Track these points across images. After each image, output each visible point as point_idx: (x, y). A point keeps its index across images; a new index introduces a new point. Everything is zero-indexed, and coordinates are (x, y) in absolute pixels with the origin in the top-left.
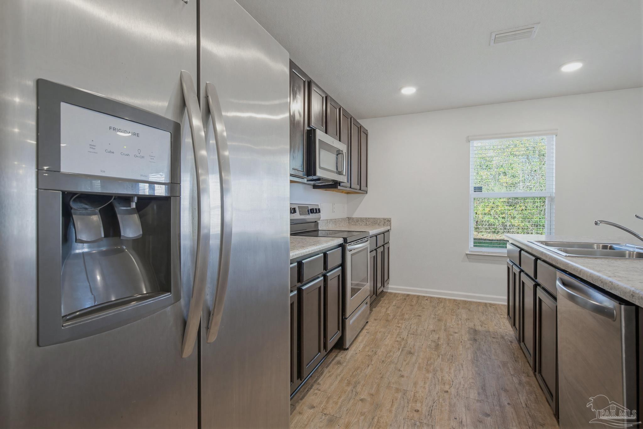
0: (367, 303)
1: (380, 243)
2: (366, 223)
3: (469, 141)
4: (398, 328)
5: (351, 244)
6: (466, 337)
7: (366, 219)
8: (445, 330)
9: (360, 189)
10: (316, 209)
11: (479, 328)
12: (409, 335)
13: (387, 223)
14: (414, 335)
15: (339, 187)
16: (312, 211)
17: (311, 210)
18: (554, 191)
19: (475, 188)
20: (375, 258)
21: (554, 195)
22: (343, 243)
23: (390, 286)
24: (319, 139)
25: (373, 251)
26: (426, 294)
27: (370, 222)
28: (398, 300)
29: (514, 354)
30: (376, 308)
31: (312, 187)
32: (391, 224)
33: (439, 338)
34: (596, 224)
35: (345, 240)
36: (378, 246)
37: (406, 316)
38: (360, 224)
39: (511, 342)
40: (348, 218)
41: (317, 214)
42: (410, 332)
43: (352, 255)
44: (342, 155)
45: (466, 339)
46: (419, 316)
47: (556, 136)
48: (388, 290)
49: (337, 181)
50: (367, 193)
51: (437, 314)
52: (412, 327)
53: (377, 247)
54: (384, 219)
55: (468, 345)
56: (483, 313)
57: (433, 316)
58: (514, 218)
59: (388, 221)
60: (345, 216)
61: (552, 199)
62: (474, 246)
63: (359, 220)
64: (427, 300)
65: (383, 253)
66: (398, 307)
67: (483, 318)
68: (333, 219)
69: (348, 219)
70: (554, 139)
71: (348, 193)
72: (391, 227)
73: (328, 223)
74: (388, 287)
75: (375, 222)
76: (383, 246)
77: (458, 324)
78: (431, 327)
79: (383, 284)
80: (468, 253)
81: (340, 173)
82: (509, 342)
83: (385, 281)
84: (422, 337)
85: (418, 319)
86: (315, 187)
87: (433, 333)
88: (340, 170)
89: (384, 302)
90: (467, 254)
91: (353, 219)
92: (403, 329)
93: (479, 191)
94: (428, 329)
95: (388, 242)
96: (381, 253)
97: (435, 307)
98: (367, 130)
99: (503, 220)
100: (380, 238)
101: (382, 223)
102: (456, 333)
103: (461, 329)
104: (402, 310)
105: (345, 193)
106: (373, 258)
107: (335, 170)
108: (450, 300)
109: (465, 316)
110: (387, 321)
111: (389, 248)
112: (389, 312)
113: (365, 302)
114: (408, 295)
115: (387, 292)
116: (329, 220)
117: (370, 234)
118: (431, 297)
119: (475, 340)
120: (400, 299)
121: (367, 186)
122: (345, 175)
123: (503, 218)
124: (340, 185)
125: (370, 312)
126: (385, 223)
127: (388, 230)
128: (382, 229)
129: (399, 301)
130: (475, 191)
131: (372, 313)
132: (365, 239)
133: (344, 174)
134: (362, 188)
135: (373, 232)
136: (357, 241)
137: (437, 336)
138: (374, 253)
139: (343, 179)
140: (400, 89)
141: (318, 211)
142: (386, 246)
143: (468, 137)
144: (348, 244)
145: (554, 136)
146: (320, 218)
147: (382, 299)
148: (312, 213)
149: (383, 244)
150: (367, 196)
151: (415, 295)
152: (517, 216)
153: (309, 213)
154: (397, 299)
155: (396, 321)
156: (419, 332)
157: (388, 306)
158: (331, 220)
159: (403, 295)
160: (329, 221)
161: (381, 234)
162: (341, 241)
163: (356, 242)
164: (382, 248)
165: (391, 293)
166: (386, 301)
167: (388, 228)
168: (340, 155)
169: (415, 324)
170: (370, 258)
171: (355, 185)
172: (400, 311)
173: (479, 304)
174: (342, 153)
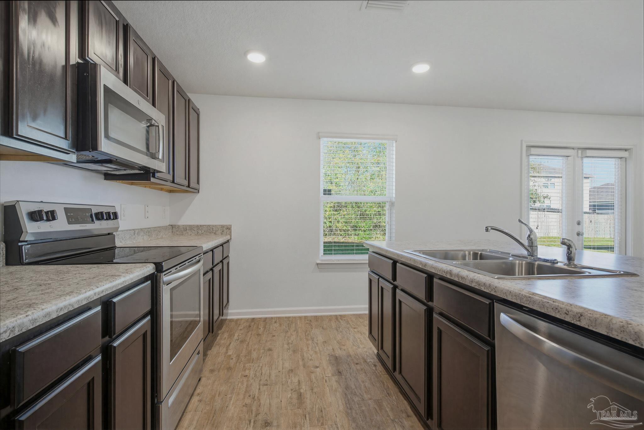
0: (198, 353)
1: (218, 259)
2: (198, 233)
3: (320, 138)
4: (245, 379)
5: (171, 272)
6: (329, 371)
7: (197, 226)
8: (304, 366)
9: (189, 186)
10: (109, 213)
11: (338, 353)
12: (261, 387)
13: (225, 231)
14: (267, 385)
15: (152, 180)
16: (100, 216)
17: (97, 214)
18: (394, 196)
19: (325, 190)
20: (211, 283)
21: (394, 200)
22: (154, 273)
23: (230, 311)
24: (104, 85)
25: (207, 272)
26: (274, 314)
27: (203, 231)
28: (241, 330)
29: (383, 383)
30: (212, 349)
31: (103, 177)
32: (231, 232)
33: (299, 381)
34: (487, 230)
35: (159, 268)
36: (215, 263)
37: (254, 355)
38: (189, 234)
39: (375, 366)
40: (172, 225)
41: (110, 222)
42: (262, 382)
43: (172, 290)
44: (157, 127)
45: (330, 375)
46: (270, 350)
47: (396, 142)
48: (227, 316)
49: (149, 168)
50: (199, 192)
51: (290, 341)
52: (263, 372)
53: (214, 265)
54: (223, 226)
55: (335, 385)
56: (337, 330)
57: (286, 346)
58: (338, 222)
59: (228, 229)
60: (167, 223)
61: (392, 204)
62: (324, 254)
63: (188, 228)
64: (275, 322)
65: (221, 272)
66: (242, 342)
67: (339, 337)
68: (146, 228)
69: (170, 227)
70: (394, 145)
71: (170, 191)
72: (231, 236)
73: (136, 234)
74: (228, 313)
75: (210, 230)
76: (222, 261)
77: (316, 352)
78: (287, 365)
79: (221, 313)
80: (319, 262)
81: (153, 156)
82: (372, 366)
83: (224, 305)
84: (278, 386)
85: (269, 355)
86: (108, 176)
87: (291, 375)
88: (152, 150)
89: (223, 338)
90: (317, 264)
91: (179, 226)
92: (252, 378)
93: (328, 194)
94: (283, 370)
95: (228, 255)
96: (218, 273)
97: (287, 332)
98: (199, 109)
99: (330, 224)
100: (218, 252)
101: (220, 231)
102: (317, 367)
103: (321, 360)
104: (248, 345)
105: (166, 191)
106: (208, 282)
107: (145, 150)
108: (300, 318)
109: (320, 339)
110: (229, 369)
111: (228, 263)
112: (230, 353)
113: (197, 352)
114: (253, 319)
115: (226, 320)
116: (138, 229)
117: (204, 250)
118: (279, 318)
119: (340, 373)
120: (244, 328)
121: (198, 183)
122: (162, 161)
123: (330, 222)
124: (154, 176)
125: (204, 357)
126: (223, 231)
127: (228, 240)
128: (221, 240)
129: (242, 332)
130: (324, 194)
131: (207, 359)
132: (195, 259)
133: (160, 157)
134: (191, 185)
135: (207, 245)
136: (181, 265)
137: (295, 380)
138: (210, 275)
139: (160, 166)
140: (246, 53)
141: (113, 216)
142: (225, 262)
143: (319, 132)
144: (164, 273)
145: (394, 142)
146: (118, 228)
147: (220, 332)
148: (98, 219)
149: (221, 259)
150: (198, 197)
151: (262, 318)
152: (341, 221)
153: (93, 220)
154: (240, 328)
155: (242, 365)
156: (273, 377)
157: (228, 342)
158: (141, 229)
159: (247, 320)
160: (137, 232)
161: (218, 247)
162: (149, 269)
163: (180, 267)
164: (219, 267)
165: (231, 320)
166: (226, 335)
167: (228, 237)
168: (153, 129)
169: (267, 366)
170: (204, 283)
171: (180, 177)
172: (245, 347)
173: (330, 318)
174: (157, 124)
